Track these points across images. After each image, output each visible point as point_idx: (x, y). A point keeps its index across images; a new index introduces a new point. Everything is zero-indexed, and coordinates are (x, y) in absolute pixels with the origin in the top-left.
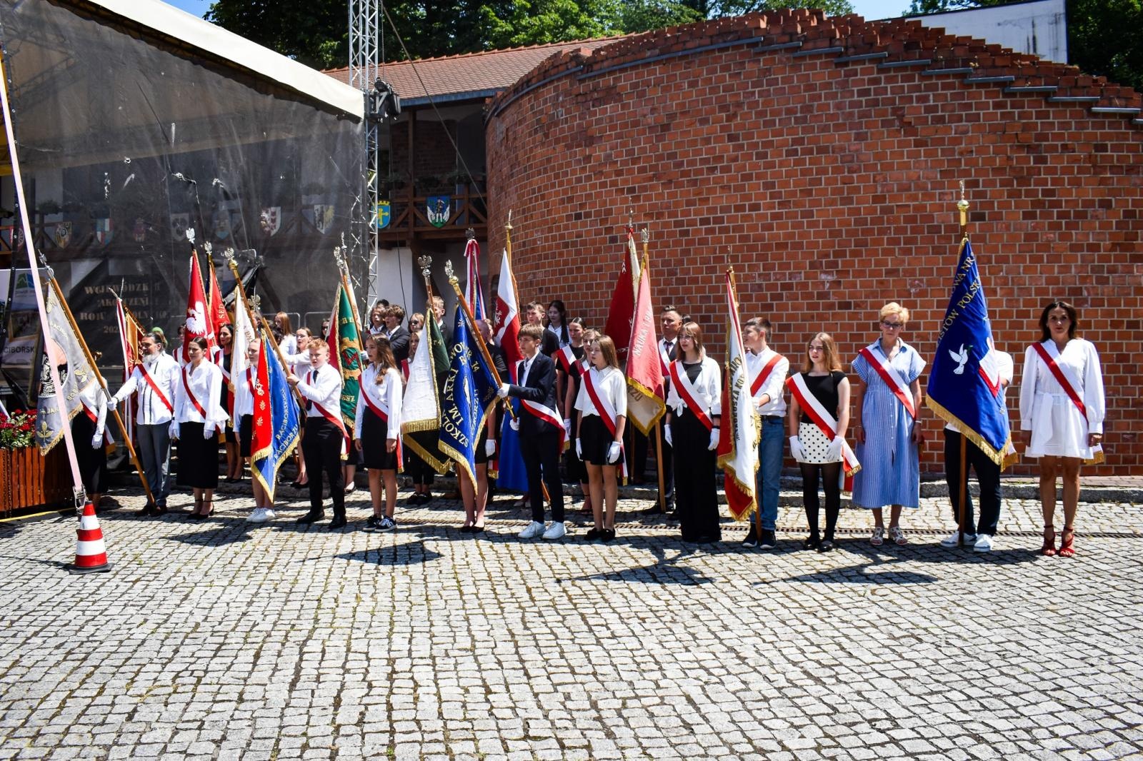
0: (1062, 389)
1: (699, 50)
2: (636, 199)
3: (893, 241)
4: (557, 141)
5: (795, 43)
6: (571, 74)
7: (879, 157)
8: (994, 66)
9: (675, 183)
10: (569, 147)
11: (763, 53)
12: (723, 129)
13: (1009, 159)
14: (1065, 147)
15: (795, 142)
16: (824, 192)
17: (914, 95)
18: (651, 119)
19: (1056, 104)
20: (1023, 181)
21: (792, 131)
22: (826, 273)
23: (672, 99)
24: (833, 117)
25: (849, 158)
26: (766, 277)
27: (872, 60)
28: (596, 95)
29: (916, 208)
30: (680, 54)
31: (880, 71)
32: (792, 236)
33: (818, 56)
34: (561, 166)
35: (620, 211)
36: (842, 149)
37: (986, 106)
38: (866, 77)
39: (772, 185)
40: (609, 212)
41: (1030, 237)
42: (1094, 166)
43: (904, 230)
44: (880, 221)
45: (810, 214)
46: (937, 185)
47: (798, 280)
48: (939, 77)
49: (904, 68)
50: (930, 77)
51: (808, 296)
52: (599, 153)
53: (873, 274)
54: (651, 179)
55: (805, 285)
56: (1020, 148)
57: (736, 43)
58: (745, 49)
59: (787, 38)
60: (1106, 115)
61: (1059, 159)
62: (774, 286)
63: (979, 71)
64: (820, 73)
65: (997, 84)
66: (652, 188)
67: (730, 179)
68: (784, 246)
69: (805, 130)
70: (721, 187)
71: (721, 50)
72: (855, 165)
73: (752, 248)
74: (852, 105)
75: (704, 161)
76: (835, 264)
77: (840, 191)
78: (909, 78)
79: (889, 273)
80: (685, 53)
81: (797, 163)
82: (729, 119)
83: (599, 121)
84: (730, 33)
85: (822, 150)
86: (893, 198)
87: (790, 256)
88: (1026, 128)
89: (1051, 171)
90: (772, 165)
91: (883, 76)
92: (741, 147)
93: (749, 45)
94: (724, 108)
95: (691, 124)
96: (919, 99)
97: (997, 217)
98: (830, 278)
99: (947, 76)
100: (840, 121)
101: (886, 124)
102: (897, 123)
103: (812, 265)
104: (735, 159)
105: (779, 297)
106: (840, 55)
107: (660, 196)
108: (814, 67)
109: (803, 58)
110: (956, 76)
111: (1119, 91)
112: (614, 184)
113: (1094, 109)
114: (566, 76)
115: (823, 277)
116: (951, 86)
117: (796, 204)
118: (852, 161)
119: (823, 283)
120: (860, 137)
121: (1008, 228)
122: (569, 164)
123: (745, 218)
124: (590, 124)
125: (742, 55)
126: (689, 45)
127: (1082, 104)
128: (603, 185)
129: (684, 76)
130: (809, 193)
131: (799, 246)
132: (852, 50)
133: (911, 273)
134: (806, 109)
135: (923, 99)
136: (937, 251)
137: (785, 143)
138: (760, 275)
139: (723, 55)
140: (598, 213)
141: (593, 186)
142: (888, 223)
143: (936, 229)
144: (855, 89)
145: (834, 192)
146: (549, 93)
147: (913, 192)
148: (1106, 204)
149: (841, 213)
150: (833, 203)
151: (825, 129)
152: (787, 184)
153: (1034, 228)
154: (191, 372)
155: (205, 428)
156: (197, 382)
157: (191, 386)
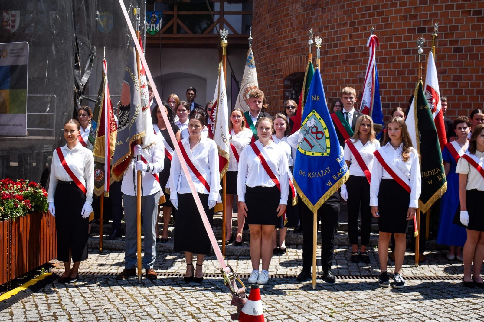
154: (191, 148)
155: (209, 199)
156: (200, 156)
157: (194, 160)
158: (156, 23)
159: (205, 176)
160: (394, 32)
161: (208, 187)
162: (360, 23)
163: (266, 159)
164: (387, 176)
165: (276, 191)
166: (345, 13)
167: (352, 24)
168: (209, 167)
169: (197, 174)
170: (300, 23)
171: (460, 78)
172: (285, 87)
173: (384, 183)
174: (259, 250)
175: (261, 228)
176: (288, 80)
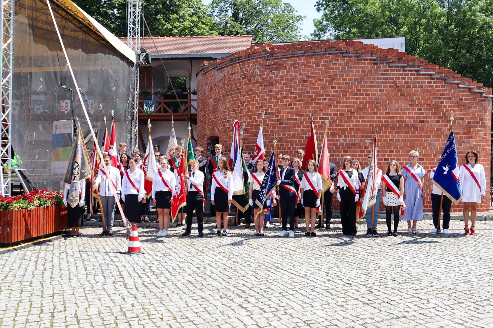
0: (474, 180)
1: (321, 53)
2: (292, 108)
3: (392, 129)
4: (255, 83)
5: (358, 54)
6: (263, 57)
7: (387, 98)
8: (428, 69)
9: (309, 103)
10: (261, 86)
11: (346, 57)
12: (329, 84)
13: (432, 101)
14: (450, 98)
15: (357, 91)
16: (367, 110)
17: (401, 77)
18: (299, 78)
19: (447, 83)
20: (436, 110)
21: (356, 87)
22: (367, 139)
23: (308, 71)
24: (372, 82)
25: (377, 98)
26: (345, 140)
27: (386, 63)
28: (274, 66)
29: (400, 118)
30: (313, 54)
31: (389, 67)
32: (355, 125)
33: (367, 60)
34: (257, 93)
35: (285, 113)
36: (375, 95)
37: (425, 82)
38: (384, 69)
39: (348, 106)
40: (280, 113)
41: (438, 129)
42: (459, 105)
43: (396, 125)
44: (387, 121)
45: (362, 118)
46: (407, 109)
47: (357, 142)
48: (410, 71)
49: (398, 67)
50: (406, 71)
51: (361, 148)
52: (276, 89)
53: (384, 140)
54: (299, 101)
55: (359, 144)
56: (436, 98)
57: (336, 52)
58: (339, 54)
59: (355, 52)
60: (463, 88)
61: (448, 103)
62: (348, 144)
63: (423, 70)
64: (367, 66)
65: (429, 75)
66: (299, 104)
67: (332, 103)
68: (353, 129)
69: (361, 87)
70: (328, 106)
71: (329, 54)
72: (379, 100)
73: (340, 129)
74: (379, 79)
75: (321, 96)
76: (371, 136)
77: (374, 110)
78: (399, 71)
79: (390, 140)
80: (315, 54)
81: (358, 99)
82: (332, 80)
83: (276, 77)
84: (333, 48)
85: (367, 95)
86: (392, 113)
87: (354, 133)
88: (438, 91)
89: (445, 106)
90: (348, 99)
91: (390, 69)
92: (337, 91)
93: (340, 53)
94: (330, 76)
95: (316, 81)
96: (402, 78)
97: (427, 122)
98: (369, 141)
99: (412, 71)
100: (374, 84)
101: (390, 86)
102: (394, 86)
103: (363, 137)
104: (334, 96)
105: (350, 148)
106: (375, 60)
107: (303, 108)
108: (365, 63)
109: (361, 60)
110: (415, 71)
111: (467, 80)
112: (282, 102)
113: (460, 86)
114: (260, 58)
115: (367, 141)
116: (414, 75)
117: (357, 114)
118: (378, 99)
119: (367, 143)
120: (381, 91)
121: (431, 125)
122: (261, 93)
123: (337, 118)
124: (271, 78)
125: (338, 56)
126: (316, 51)
127: (456, 84)
128: (278, 102)
129: (313, 62)
130: (362, 110)
131: (358, 129)
132: (379, 59)
133: (398, 140)
134: (362, 79)
135: (404, 78)
136: (407, 133)
137: (353, 91)
138: (343, 140)
139: (330, 56)
140: (274, 113)
141: (272, 102)
142: (390, 122)
143: (407, 125)
144: (380, 73)
145: (371, 110)
146: (251, 63)
147: (399, 111)
148: (462, 119)
149: (374, 118)
150: (371, 114)
151: (369, 87)
152: (353, 106)
153: (439, 126)
154: (131, 173)
155: (139, 197)
156: (135, 177)
157: (132, 179)
158: (151, 106)
159: (137, 186)
160: (252, 115)
161: (138, 191)
162: (238, 110)
163: (164, 178)
164: (218, 186)
165: (169, 193)
166: (232, 104)
167: (235, 110)
168: (139, 182)
169: (133, 185)
170: (213, 109)
171: (282, 138)
172: (208, 144)
173: (217, 188)
174: (162, 221)
175: (163, 210)
176: (210, 140)
